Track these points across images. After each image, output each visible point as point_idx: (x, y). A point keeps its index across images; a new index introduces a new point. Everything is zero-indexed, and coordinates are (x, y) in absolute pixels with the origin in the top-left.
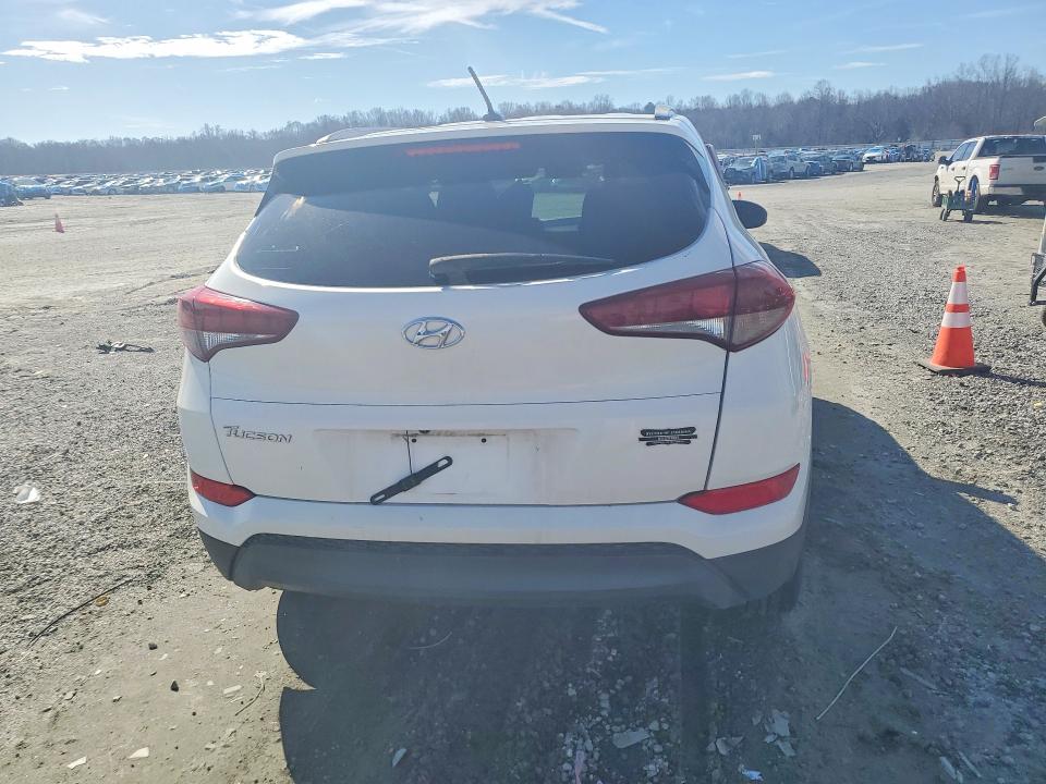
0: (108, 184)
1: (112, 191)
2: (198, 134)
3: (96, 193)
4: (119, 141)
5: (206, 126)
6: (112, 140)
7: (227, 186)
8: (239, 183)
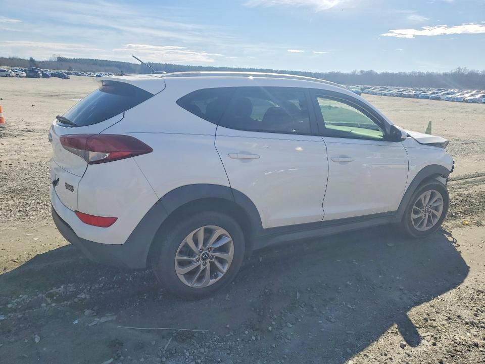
0: (391, 92)
1: (392, 95)
2: (453, 71)
3: (385, 95)
4: (416, 73)
5: (459, 67)
6: (412, 72)
7: (442, 97)
8: (448, 96)
